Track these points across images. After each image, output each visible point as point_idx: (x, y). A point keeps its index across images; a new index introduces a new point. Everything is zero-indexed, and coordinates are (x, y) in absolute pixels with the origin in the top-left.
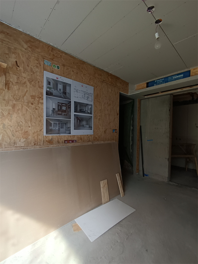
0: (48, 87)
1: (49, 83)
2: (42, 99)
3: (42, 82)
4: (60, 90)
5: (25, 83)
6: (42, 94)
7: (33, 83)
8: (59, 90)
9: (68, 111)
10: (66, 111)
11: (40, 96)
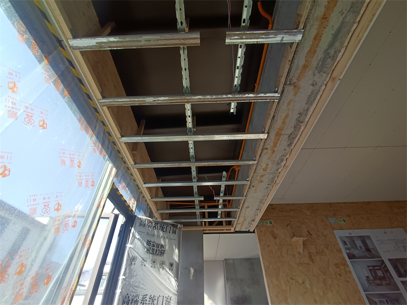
0: (347, 249)
1: (345, 243)
2: (348, 266)
3: (338, 244)
4: (360, 247)
5: (323, 251)
6: (344, 259)
7: (329, 248)
8: (359, 249)
9: (388, 277)
10: (385, 278)
11: (344, 262)
